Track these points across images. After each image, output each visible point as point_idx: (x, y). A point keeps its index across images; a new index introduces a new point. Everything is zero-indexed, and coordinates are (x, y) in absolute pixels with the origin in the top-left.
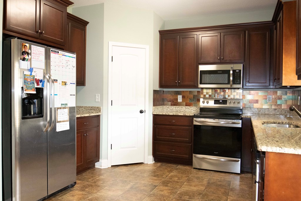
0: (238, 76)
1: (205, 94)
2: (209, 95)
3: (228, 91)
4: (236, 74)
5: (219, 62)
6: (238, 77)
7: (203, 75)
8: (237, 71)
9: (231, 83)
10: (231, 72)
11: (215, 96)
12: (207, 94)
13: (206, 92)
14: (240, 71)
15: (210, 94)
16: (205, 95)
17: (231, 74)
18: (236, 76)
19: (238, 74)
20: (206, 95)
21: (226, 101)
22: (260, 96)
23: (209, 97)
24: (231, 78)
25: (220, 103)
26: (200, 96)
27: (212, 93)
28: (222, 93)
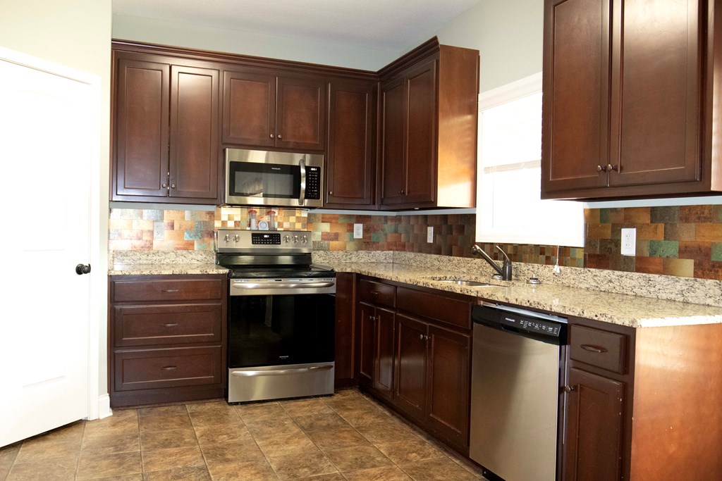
0: (315, 180)
1: (224, 218)
2: (235, 222)
3: (279, 213)
4: (311, 177)
5: (272, 145)
6: (315, 183)
7: (237, 174)
8: (312, 169)
9: (303, 195)
10: (303, 171)
11: (250, 226)
12: (229, 219)
13: (229, 215)
14: (319, 169)
15: (238, 218)
16: (226, 221)
17: (302, 175)
18: (312, 180)
19: (314, 177)
20: (229, 222)
21: (279, 236)
22: (340, 224)
23: (235, 226)
24: (303, 185)
25: (265, 241)
26: (214, 224)
27: (242, 218)
28: (266, 218)
